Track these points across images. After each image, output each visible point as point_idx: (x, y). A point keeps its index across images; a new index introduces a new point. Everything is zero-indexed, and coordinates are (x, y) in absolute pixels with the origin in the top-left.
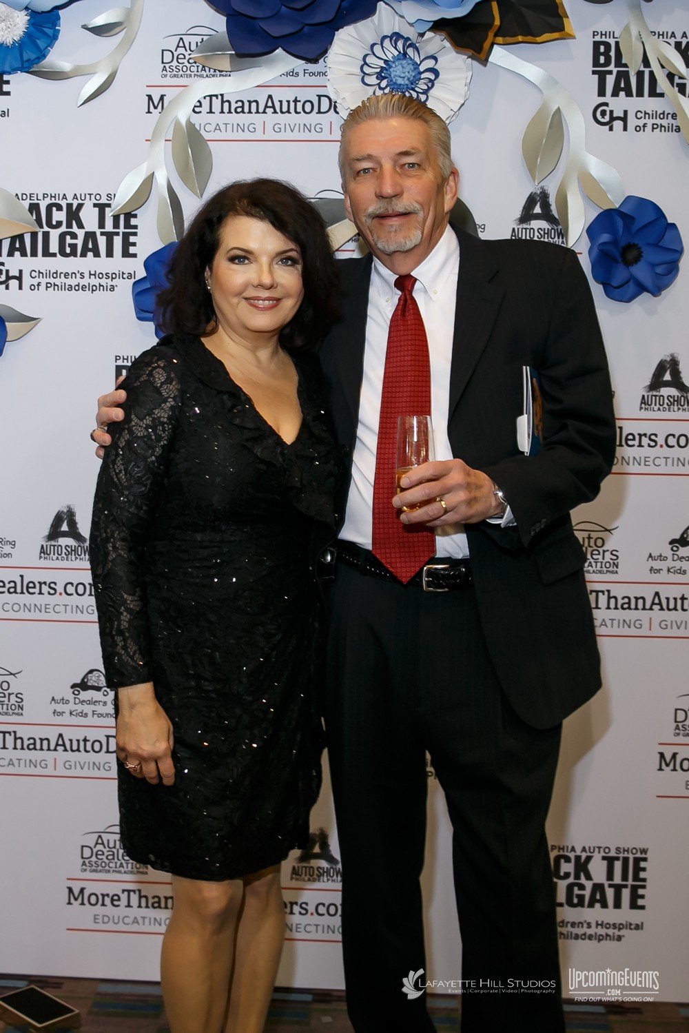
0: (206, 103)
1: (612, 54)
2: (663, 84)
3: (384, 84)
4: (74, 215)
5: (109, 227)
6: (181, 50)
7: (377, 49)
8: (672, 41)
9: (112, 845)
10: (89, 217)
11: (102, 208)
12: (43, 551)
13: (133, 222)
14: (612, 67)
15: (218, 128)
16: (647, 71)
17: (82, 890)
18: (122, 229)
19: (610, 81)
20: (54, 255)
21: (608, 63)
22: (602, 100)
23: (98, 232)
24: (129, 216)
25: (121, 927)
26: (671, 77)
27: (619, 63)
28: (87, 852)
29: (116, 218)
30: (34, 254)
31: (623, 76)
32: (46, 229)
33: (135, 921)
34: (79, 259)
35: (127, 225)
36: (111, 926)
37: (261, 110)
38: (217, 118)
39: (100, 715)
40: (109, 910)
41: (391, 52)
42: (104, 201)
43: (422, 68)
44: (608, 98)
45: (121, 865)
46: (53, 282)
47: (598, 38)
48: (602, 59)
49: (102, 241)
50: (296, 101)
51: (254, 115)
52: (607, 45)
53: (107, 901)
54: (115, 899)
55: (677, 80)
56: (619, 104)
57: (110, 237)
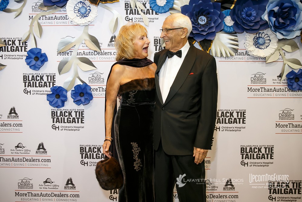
0: (42, 17)
1: (129, 5)
2: (140, 12)
3: (79, 13)
4: (14, 42)
5: (21, 45)
6: (36, 6)
7: (77, 5)
8: (142, 3)
9: (25, 182)
10: (17, 43)
11: (20, 41)
12: (8, 117)
13: (26, 44)
15: (44, 23)
16: (137, 9)
17: (18, 193)
18: (24, 45)
19: (129, 11)
20: (9, 51)
22: (127, 15)
23: (19, 46)
24: (25, 42)
26: (142, 10)
27: (130, 7)
28: (19, 184)
29: (23, 43)
30: (5, 51)
31: (131, 10)
32: (8, 46)
34: (15, 52)
35: (25, 45)
37: (54, 19)
38: (44, 21)
39: (22, 153)
41: (80, 5)
42: (20, 39)
43: (87, 9)
45: (27, 187)
46: (9, 57)
47: (126, 2)
48: (127, 7)
49: (20, 48)
50: (61, 17)
51: (52, 20)
52: (128, 4)
55: (143, 11)
56: (131, 16)
57: (21, 47)
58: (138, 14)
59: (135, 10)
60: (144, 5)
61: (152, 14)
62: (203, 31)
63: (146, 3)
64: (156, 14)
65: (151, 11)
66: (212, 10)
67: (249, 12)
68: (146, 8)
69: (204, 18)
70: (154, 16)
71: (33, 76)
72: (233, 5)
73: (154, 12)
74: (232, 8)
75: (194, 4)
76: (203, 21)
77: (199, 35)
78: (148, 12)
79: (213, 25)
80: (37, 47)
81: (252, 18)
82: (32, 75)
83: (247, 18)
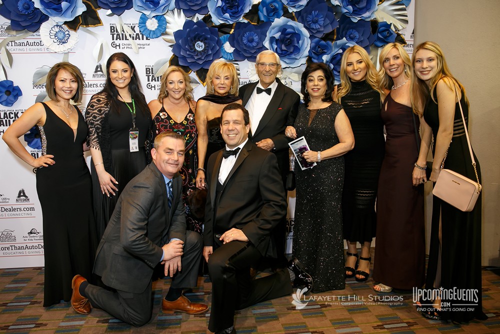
0: (10, 43)
1: (115, 29)
2: (128, 37)
3: (56, 38)
6: (2, 29)
7: (53, 29)
8: (130, 26)
9: (6, 235)
14: (115, 33)
15: (14, 50)
19: (115, 36)
21: (114, 32)
22: (113, 41)
25: (11, 255)
26: (130, 35)
27: (117, 32)
31: (118, 35)
33: (14, 253)
36: (8, 255)
37: (26, 45)
38: (14, 47)
40: (7, 251)
41: (57, 29)
43: (66, 34)
44: (115, 41)
45: (9, 240)
47: (111, 25)
48: (113, 31)
50: (34, 43)
51: (23, 47)
52: (114, 27)
53: (6, 249)
54: (8, 248)
55: (132, 36)
56: (118, 42)
58: (126, 39)
59: (123, 34)
60: (133, 28)
61: (143, 39)
62: (199, 59)
63: (134, 27)
64: (147, 39)
65: (141, 36)
66: (209, 36)
67: (251, 38)
68: (135, 32)
69: (202, 44)
70: (145, 41)
71: (5, 114)
72: (233, 30)
73: (145, 37)
74: (231, 32)
75: (188, 30)
76: (201, 47)
77: (195, 64)
78: (137, 37)
79: (210, 52)
80: (8, 79)
81: (254, 44)
82: (3, 112)
83: (249, 44)
